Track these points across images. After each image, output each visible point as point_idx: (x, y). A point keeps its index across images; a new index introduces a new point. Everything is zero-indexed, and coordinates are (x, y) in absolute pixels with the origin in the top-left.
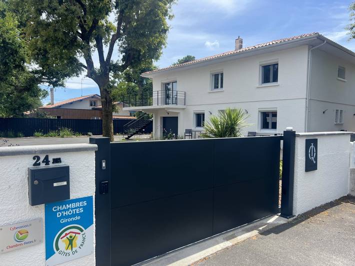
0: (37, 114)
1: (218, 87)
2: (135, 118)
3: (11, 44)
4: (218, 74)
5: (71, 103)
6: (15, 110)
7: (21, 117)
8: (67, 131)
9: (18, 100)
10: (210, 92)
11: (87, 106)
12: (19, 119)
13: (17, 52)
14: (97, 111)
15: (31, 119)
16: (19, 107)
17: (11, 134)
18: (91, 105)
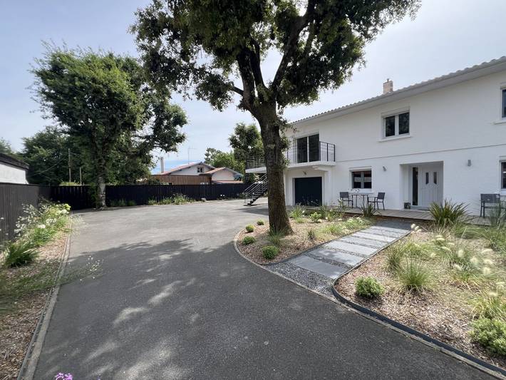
0: (149, 182)
1: (393, 134)
2: (242, 182)
3: (118, 96)
4: (394, 116)
5: (181, 170)
6: (126, 176)
7: (133, 184)
8: (181, 198)
9: (130, 167)
10: (380, 140)
11: (195, 173)
12: (131, 186)
13: (126, 106)
14: (205, 177)
15: (143, 186)
16: (131, 174)
17: (123, 202)
18: (199, 172)
